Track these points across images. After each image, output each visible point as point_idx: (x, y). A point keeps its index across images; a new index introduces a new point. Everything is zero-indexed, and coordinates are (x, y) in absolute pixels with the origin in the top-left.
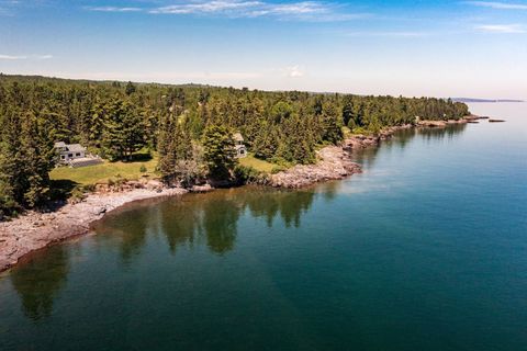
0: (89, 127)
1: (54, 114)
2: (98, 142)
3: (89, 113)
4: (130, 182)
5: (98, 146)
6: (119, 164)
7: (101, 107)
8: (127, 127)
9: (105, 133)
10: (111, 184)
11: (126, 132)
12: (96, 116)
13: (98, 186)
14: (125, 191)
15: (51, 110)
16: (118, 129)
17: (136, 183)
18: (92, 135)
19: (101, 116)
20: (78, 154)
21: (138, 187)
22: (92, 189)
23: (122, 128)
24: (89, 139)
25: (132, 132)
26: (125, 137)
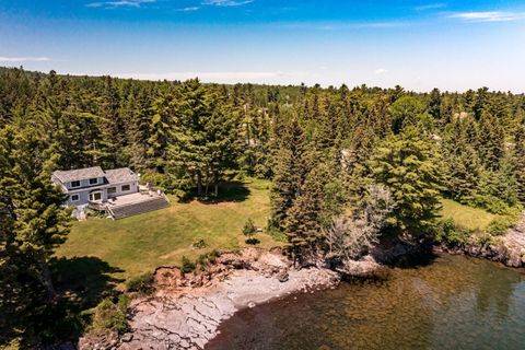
0: (145, 137)
1: (88, 115)
2: (160, 161)
3: (147, 113)
4: (225, 258)
5: (160, 169)
6: (196, 206)
7: (166, 104)
8: (213, 139)
9: (172, 149)
10: (188, 268)
11: (211, 150)
12: (157, 118)
13: (159, 277)
14: (215, 280)
15: (83, 108)
16: (196, 143)
17: (236, 259)
18: (151, 151)
19: (164, 118)
20: (126, 188)
21: (239, 267)
22: (145, 287)
23: (203, 142)
24: (146, 156)
25: (223, 148)
26: (208, 157)
